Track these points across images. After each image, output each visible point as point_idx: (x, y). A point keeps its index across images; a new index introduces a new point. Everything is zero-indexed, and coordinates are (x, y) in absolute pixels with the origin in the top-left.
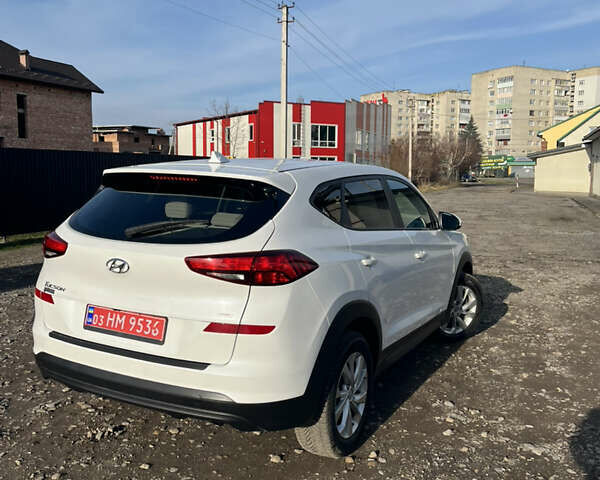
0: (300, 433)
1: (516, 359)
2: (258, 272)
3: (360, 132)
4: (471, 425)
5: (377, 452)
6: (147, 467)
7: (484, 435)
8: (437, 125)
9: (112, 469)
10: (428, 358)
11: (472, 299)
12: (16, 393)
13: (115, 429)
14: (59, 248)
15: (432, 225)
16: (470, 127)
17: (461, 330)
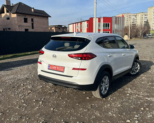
0: (93, 92)
1: (149, 80)
2: (83, 57)
3: (116, 25)
4: (134, 93)
5: (111, 98)
6: (61, 98)
7: (137, 95)
8: (138, 22)
9: (54, 98)
10: (126, 79)
11: (139, 66)
12: (34, 84)
13: (54, 91)
14: (43, 53)
15: (128, 48)
16: (147, 22)
17: (135, 73)
